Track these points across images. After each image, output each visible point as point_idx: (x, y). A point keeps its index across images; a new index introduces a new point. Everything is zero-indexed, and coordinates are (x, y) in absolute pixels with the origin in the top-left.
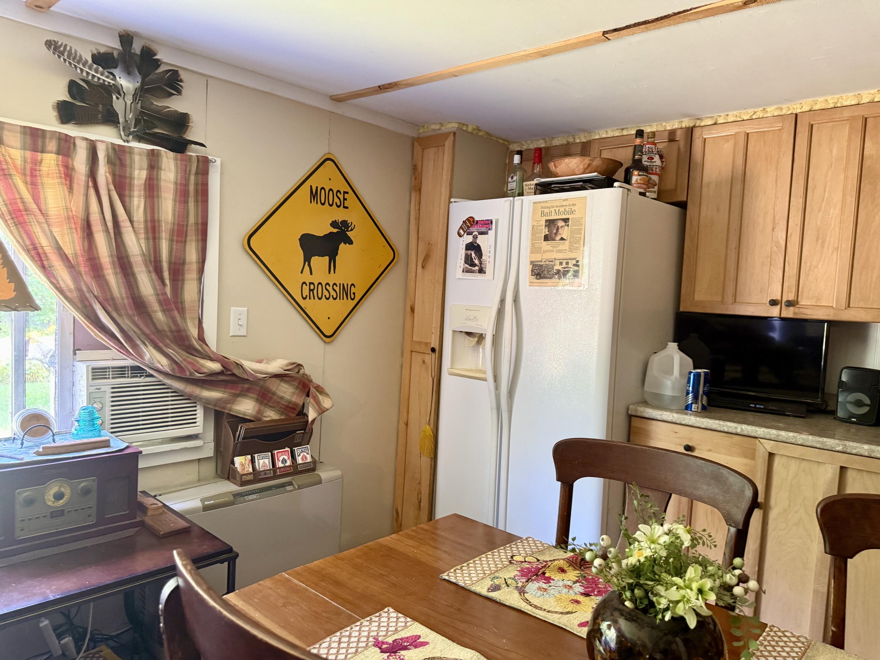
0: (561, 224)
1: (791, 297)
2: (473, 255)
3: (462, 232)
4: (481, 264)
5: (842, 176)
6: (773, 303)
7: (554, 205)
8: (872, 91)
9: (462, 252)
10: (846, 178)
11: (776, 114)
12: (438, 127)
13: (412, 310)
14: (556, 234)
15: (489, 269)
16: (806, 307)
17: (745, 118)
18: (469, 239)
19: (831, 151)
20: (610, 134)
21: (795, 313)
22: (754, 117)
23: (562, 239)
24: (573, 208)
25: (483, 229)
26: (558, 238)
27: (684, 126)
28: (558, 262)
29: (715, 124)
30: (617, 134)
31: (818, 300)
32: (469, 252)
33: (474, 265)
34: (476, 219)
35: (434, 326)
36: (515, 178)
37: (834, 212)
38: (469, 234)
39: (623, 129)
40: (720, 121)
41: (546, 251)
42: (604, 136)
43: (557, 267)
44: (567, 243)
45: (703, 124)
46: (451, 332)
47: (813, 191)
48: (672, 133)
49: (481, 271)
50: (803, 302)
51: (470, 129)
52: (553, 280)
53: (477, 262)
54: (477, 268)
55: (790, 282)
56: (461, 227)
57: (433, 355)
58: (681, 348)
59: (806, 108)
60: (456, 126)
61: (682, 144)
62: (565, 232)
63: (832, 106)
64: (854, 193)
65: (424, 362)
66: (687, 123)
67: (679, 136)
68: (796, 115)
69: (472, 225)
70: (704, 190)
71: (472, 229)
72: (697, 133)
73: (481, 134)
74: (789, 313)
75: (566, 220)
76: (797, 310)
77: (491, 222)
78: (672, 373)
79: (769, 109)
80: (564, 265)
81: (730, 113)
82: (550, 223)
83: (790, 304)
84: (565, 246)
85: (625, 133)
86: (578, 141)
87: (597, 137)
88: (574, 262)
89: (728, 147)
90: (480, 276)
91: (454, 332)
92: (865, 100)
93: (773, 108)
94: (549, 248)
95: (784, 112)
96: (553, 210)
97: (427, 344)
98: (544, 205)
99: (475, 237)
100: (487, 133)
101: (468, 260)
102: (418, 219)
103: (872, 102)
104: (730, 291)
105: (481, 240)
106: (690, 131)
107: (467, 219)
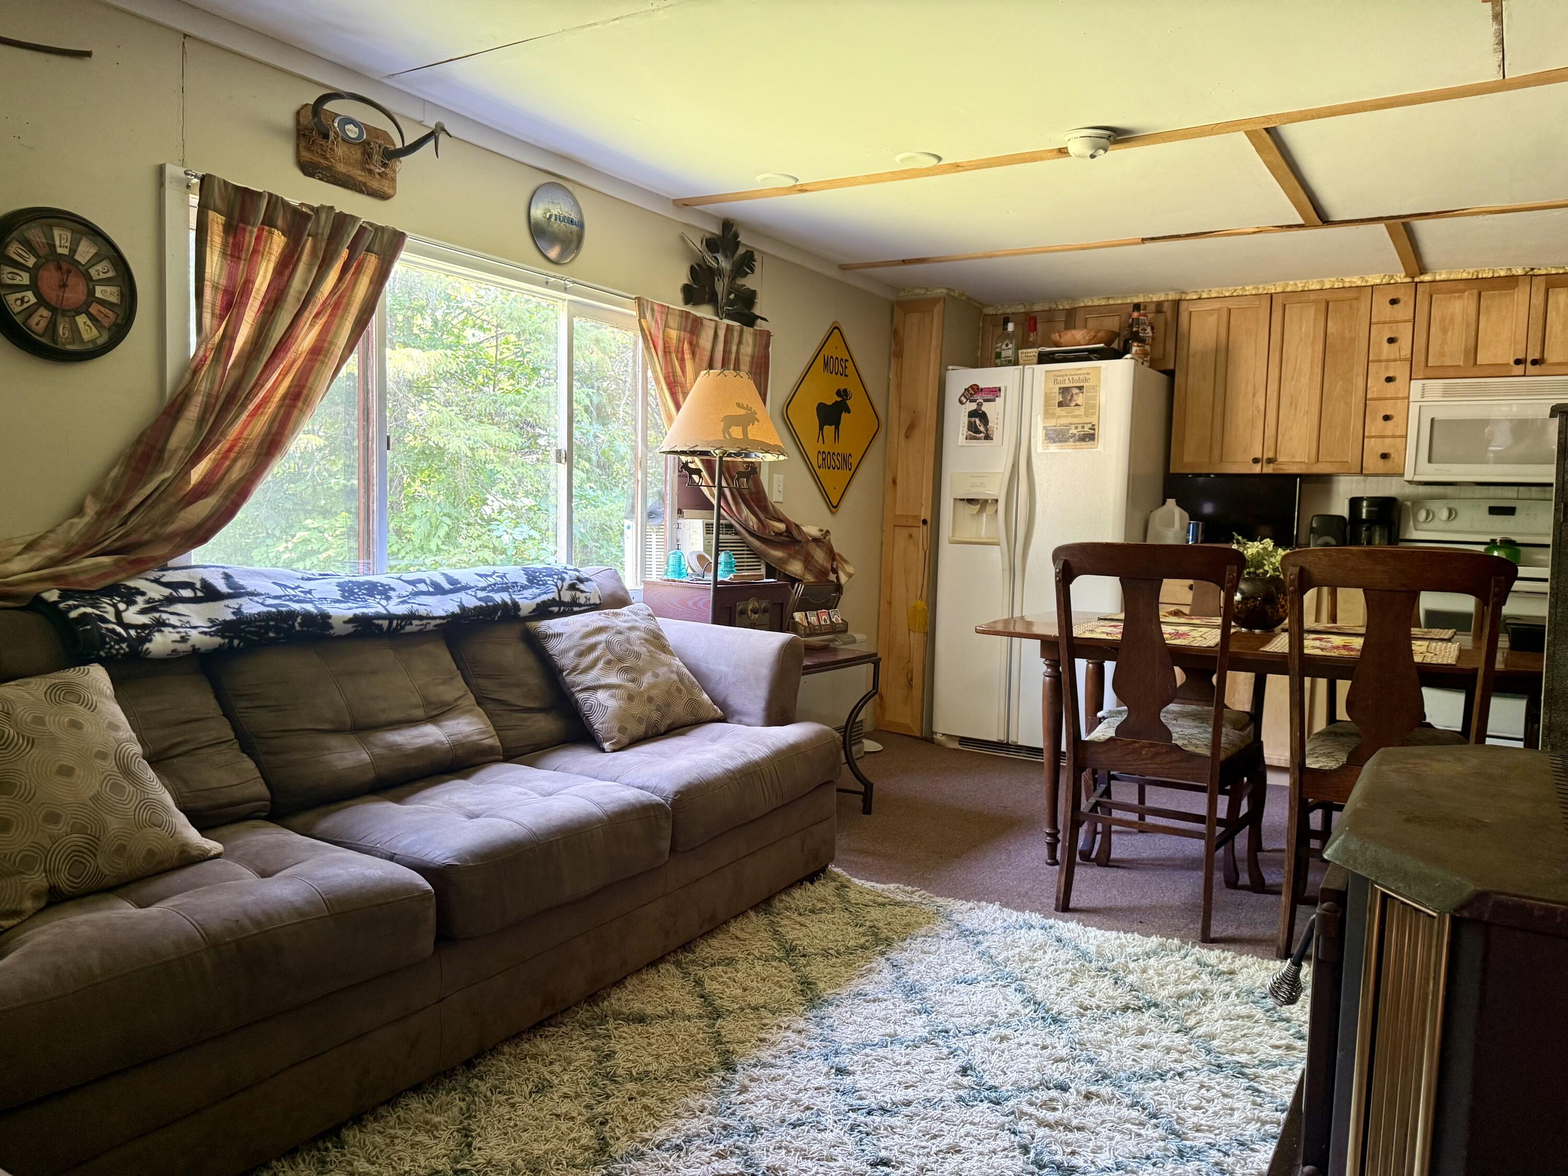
0: (1075, 391)
1: (1271, 455)
2: (978, 422)
3: (964, 400)
4: (987, 430)
5: (1310, 350)
6: (1256, 461)
7: (1068, 373)
8: (1333, 279)
9: (965, 420)
10: (1313, 352)
11: (1254, 292)
12: (923, 292)
13: (894, 482)
14: (1070, 400)
15: (996, 435)
16: (1283, 463)
17: (1227, 294)
18: (973, 406)
19: (1301, 328)
20: (1096, 303)
21: (1274, 469)
22: (1235, 294)
23: (1077, 405)
24: (1088, 377)
25: (990, 397)
26: (1073, 404)
27: (1170, 298)
28: (1073, 427)
29: (1199, 298)
30: (1103, 303)
31: (1293, 457)
32: (973, 419)
33: (980, 432)
34: (981, 386)
35: (924, 497)
36: (1010, 346)
37: (1304, 380)
38: (971, 401)
39: (1108, 298)
40: (1205, 296)
41: (1059, 417)
42: (1090, 304)
43: (1073, 431)
44: (1082, 408)
45: (1188, 298)
46: (952, 501)
47: (1287, 362)
48: (1159, 304)
49: (988, 437)
50: (1281, 459)
51: (956, 295)
52: (1069, 444)
53: (982, 429)
54: (982, 435)
55: (1270, 442)
56: (963, 395)
57: (925, 527)
58: (1178, 504)
59: (1279, 290)
60: (945, 291)
61: (1169, 315)
62: (1079, 399)
63: (1300, 289)
64: (1320, 366)
65: (911, 536)
66: (1172, 296)
67: (1166, 307)
68: (1271, 295)
69: (975, 393)
70: (1191, 359)
71: (975, 397)
72: (1183, 306)
73: (963, 298)
74: (1269, 469)
75: (1081, 388)
76: (1276, 467)
77: (1000, 390)
78: (1173, 526)
79: (1247, 288)
80: (1080, 429)
81: (1213, 290)
82: (1064, 391)
83: (1270, 461)
84: (1081, 411)
85: (1111, 302)
86: (1061, 307)
87: (1082, 305)
88: (1090, 426)
89: (1212, 320)
90: (986, 443)
91: (955, 499)
92: (1327, 286)
93: (1250, 287)
94: (1063, 413)
95: (1260, 291)
96: (1066, 378)
97: (916, 517)
98: (1057, 373)
99: (980, 405)
100: (968, 298)
101: (972, 427)
102: (899, 386)
103: (1332, 288)
104: (1216, 453)
105: (986, 408)
106: (1177, 303)
107: (971, 387)
